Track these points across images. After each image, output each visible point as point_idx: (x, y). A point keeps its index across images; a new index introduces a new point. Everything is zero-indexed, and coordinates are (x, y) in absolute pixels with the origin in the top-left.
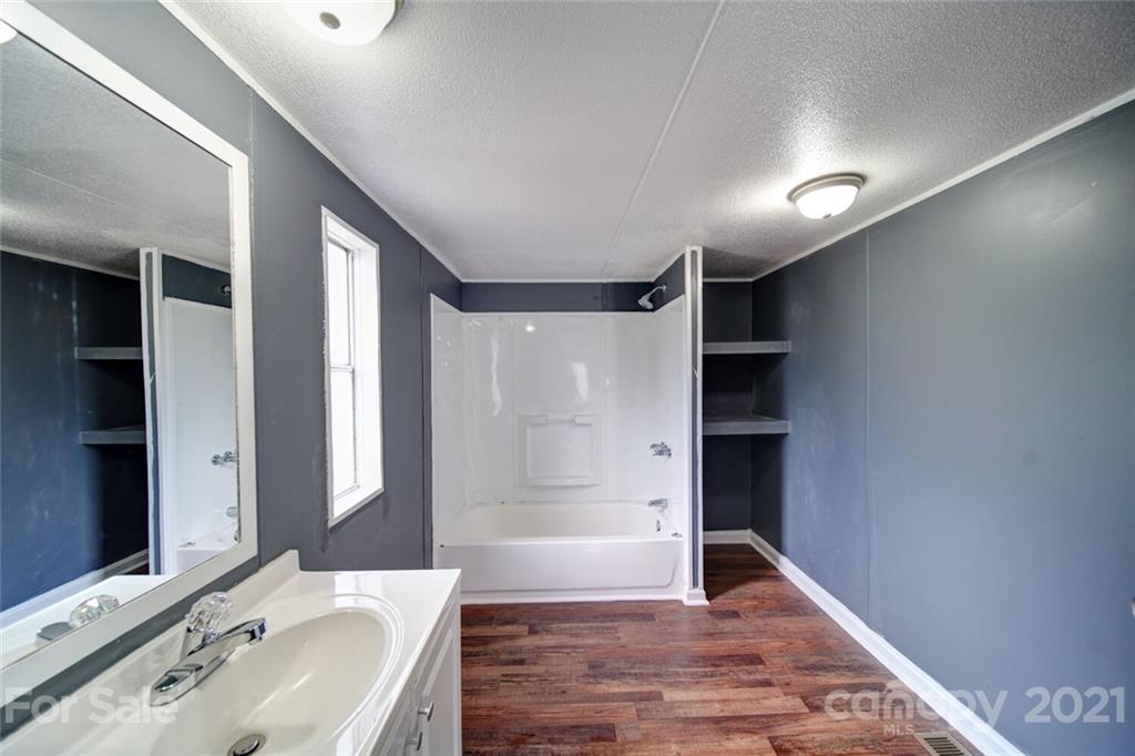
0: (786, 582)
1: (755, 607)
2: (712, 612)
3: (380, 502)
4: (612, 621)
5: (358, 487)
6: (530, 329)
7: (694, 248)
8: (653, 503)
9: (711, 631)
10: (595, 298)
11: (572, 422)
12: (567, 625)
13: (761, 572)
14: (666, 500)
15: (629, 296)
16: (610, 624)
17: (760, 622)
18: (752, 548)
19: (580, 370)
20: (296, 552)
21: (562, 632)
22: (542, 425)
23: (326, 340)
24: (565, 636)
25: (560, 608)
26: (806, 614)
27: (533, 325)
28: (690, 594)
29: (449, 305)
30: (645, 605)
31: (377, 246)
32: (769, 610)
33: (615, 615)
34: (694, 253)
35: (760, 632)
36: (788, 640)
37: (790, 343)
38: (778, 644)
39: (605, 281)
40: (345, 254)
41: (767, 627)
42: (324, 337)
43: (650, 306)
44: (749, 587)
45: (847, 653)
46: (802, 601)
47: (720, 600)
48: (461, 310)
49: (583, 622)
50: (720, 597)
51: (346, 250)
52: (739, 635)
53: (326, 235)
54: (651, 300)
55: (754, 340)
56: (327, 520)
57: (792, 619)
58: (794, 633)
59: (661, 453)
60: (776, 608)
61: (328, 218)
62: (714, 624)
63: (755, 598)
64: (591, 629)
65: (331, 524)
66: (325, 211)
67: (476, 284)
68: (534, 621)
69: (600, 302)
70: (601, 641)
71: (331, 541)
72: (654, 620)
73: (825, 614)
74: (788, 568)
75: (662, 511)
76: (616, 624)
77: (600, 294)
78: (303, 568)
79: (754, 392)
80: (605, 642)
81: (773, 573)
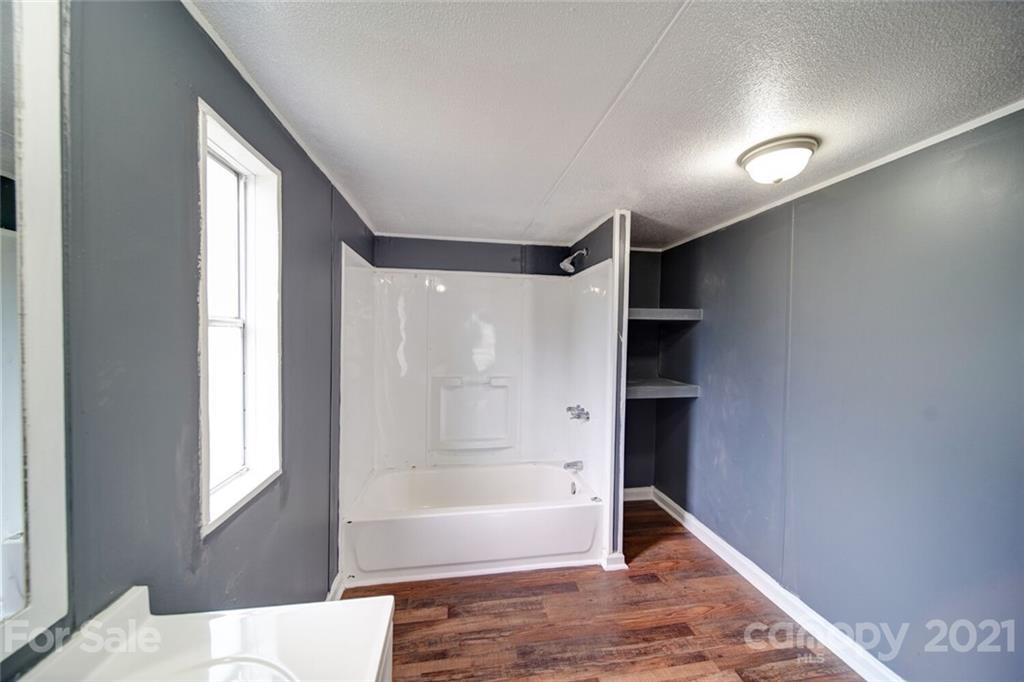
0: (693, 540)
1: (672, 569)
2: (632, 577)
3: (277, 487)
4: (535, 595)
5: (248, 470)
6: (441, 288)
7: (623, 212)
8: (568, 466)
9: (636, 599)
10: (514, 260)
11: (489, 383)
12: (490, 603)
13: (669, 530)
14: (581, 462)
15: (549, 260)
16: (533, 599)
17: (679, 586)
18: (656, 504)
19: (488, 332)
20: (145, 589)
21: (484, 612)
22: (457, 387)
23: (201, 283)
24: (487, 617)
25: (479, 582)
26: (719, 574)
27: (443, 284)
28: (608, 557)
29: (361, 258)
30: (567, 573)
31: (280, 172)
32: (685, 571)
33: (538, 587)
34: (623, 217)
35: (681, 597)
36: (710, 604)
37: (702, 310)
38: (701, 609)
39: (524, 243)
40: (236, 179)
41: (688, 592)
42: (199, 279)
43: (571, 269)
44: (662, 546)
45: (765, 615)
46: (712, 559)
47: (637, 562)
48: (373, 265)
49: (505, 597)
50: (636, 559)
51: (238, 174)
52: (663, 602)
53: (205, 143)
54: (572, 263)
55: (661, 307)
56: (200, 528)
57: (708, 579)
58: (714, 595)
59: (579, 417)
60: (690, 569)
61: (209, 118)
62: (637, 591)
63: (669, 558)
64: (514, 605)
65: (205, 532)
66: (203, 106)
67: (390, 238)
68: (452, 601)
69: (518, 264)
70: (527, 620)
71: (205, 555)
72: (577, 589)
73: (735, 572)
74: (692, 524)
75: (576, 473)
76: (540, 598)
77: (519, 256)
78: (155, 610)
79: (661, 355)
80: (533, 620)
81: (680, 530)
